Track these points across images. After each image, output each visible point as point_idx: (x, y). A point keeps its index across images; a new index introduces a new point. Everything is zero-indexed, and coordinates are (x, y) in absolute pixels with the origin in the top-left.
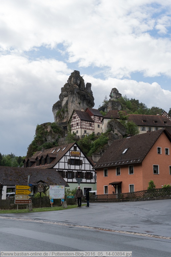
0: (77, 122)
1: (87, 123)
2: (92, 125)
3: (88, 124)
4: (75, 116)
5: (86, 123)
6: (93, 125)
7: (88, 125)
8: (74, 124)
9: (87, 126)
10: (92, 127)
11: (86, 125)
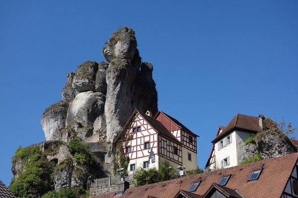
0: (147, 139)
1: (169, 146)
2: (178, 151)
3: (172, 146)
4: (139, 124)
5: (167, 145)
6: (181, 152)
7: (171, 151)
8: (137, 146)
9: (169, 152)
10: (179, 156)
11: (168, 150)
